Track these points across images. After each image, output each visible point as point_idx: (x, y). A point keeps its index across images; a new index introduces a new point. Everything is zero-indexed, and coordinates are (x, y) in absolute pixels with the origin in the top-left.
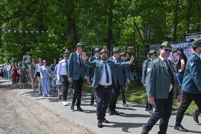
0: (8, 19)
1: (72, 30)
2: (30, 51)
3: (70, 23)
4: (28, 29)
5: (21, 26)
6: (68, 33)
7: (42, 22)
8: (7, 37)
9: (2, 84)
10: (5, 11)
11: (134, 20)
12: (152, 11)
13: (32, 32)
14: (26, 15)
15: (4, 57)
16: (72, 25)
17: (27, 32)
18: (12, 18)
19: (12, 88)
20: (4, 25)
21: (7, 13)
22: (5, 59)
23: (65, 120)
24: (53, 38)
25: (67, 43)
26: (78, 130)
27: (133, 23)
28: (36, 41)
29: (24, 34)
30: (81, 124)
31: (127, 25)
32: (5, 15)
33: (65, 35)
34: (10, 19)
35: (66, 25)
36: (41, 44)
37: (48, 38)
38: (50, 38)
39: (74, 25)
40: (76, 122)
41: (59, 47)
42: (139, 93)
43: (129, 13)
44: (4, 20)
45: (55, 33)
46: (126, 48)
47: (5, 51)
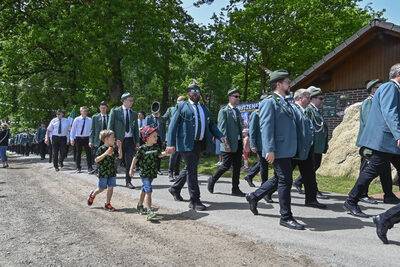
0: (26, 75)
1: (118, 86)
3: (115, 78)
5: (45, 84)
7: (75, 79)
8: (25, 100)
18: (33, 73)
20: (22, 82)
21: (27, 66)
24: (91, 100)
29: (49, 95)
32: (22, 67)
33: (107, 95)
34: (30, 74)
35: (110, 81)
38: (87, 99)
42: (207, 163)
44: (21, 74)
45: (94, 93)
47: (22, 119)
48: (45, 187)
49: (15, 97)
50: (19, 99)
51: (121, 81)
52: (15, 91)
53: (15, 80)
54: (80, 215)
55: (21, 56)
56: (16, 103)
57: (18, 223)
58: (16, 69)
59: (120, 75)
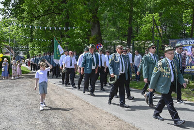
0: (39, 16)
1: (96, 26)
3: (94, 20)
4: (55, 25)
5: (49, 23)
6: (92, 29)
7: (68, 19)
8: (38, 32)
10: (36, 9)
11: (153, 17)
12: (171, 9)
13: (60, 28)
14: (54, 12)
15: (35, 50)
16: (96, 21)
17: (55, 28)
18: (42, 16)
20: (36, 22)
21: (38, 11)
22: (35, 52)
23: (95, 108)
24: (79, 33)
25: (91, 38)
26: (107, 117)
27: (151, 20)
28: (62, 36)
29: (53, 30)
30: (110, 112)
31: (145, 22)
32: (36, 13)
33: (89, 31)
34: (41, 17)
35: (91, 22)
36: (67, 39)
37: (74, 33)
38: (76, 33)
39: (98, 22)
40: (105, 110)
41: (84, 42)
43: (147, 10)
44: (35, 17)
45: (81, 29)
46: (144, 43)
47: (36, 45)
48: (52, 99)
49: (32, 33)
50: (34, 34)
53: (32, 21)
54: (73, 121)
55: (35, 5)
56: (32, 36)
57: (40, 124)
58: (32, 14)
59: (98, 18)
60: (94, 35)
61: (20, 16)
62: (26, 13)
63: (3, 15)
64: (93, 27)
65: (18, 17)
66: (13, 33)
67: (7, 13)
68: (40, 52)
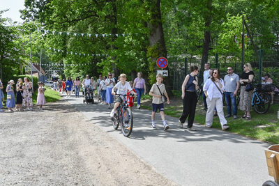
0: (75, 21)
1: (158, 30)
2: (100, 62)
3: (155, 21)
5: (89, 29)
6: (151, 35)
7: (116, 23)
8: (74, 45)
9: (66, 103)
10: (71, 10)
13: (103, 35)
14: (96, 15)
15: (71, 69)
18: (79, 20)
19: (77, 110)
20: (70, 29)
21: (74, 13)
22: (71, 71)
25: (149, 49)
28: (108, 48)
29: (94, 40)
32: (71, 15)
33: (147, 39)
34: (77, 21)
37: (125, 43)
38: (126, 43)
41: (137, 55)
42: (268, 125)
44: (70, 22)
45: (134, 36)
47: (72, 62)
49: (65, 44)
50: (69, 46)
51: (161, 24)
52: (65, 38)
53: (65, 27)
56: (65, 49)
58: (65, 17)
59: (160, 18)
60: (154, 43)
61: (48, 21)
62: (55, 14)
63: (24, 19)
64: (152, 33)
65: (46, 22)
66: (36, 42)
67: (30, 16)
68: (78, 72)
